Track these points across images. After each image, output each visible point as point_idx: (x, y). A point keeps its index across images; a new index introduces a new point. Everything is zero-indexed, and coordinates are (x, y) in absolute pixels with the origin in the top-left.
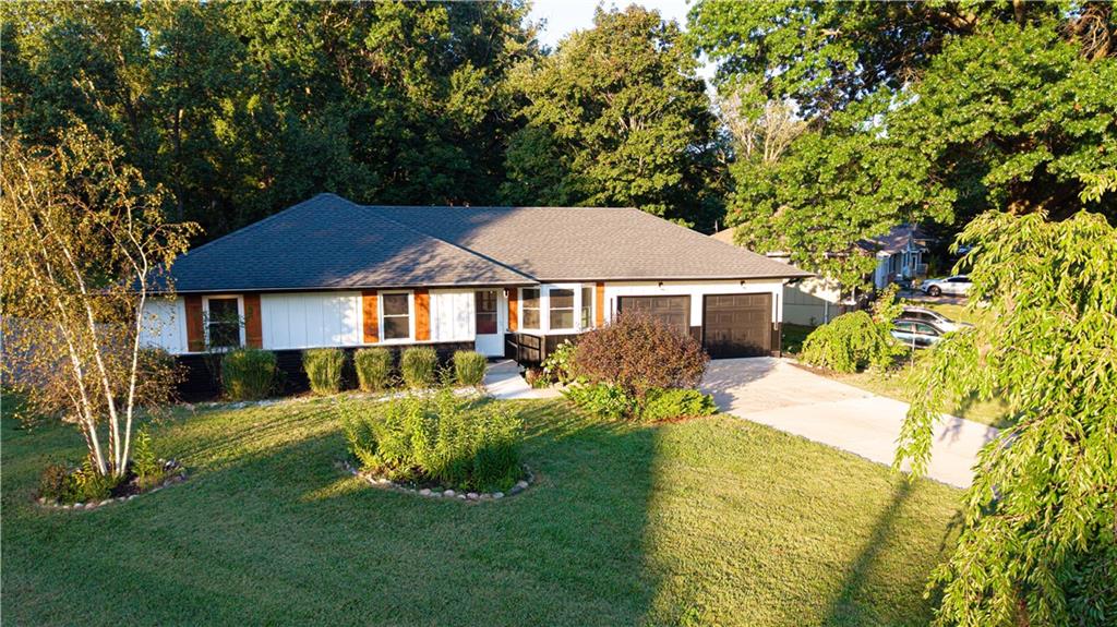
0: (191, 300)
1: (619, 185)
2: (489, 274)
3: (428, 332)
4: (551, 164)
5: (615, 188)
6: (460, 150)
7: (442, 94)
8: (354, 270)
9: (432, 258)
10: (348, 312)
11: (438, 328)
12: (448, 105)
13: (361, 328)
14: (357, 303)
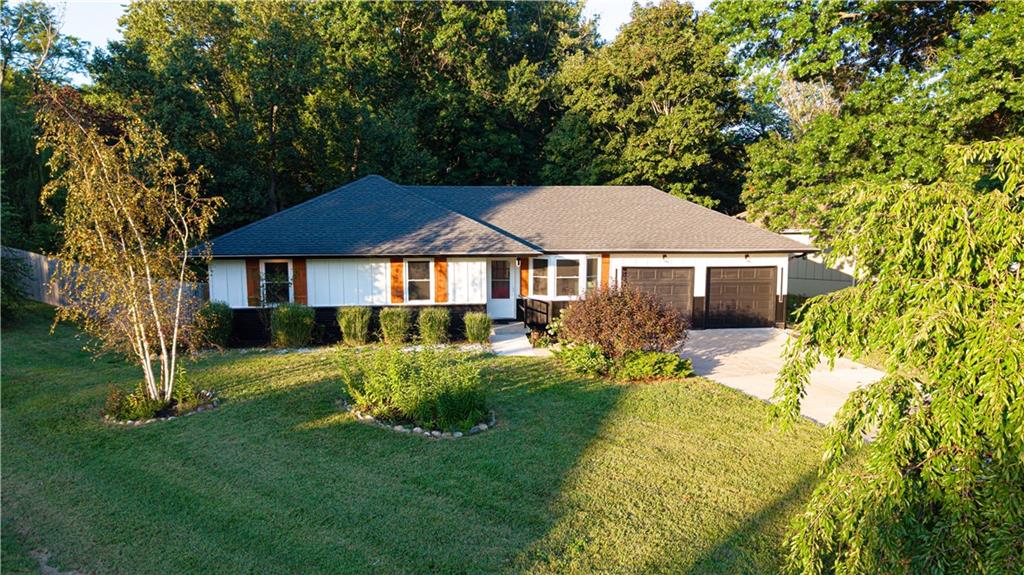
0: (252, 263)
1: (647, 165)
2: (499, 246)
3: (446, 295)
4: (586, 147)
5: (642, 167)
6: (514, 136)
7: (500, 87)
8: (385, 239)
9: (452, 230)
10: (378, 277)
11: (454, 291)
12: (506, 97)
13: (389, 290)
14: (385, 269)
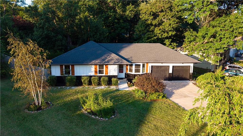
0: (61, 66)
9: (110, 57)
11: (110, 72)
12: (126, 14)
14: (93, 67)
